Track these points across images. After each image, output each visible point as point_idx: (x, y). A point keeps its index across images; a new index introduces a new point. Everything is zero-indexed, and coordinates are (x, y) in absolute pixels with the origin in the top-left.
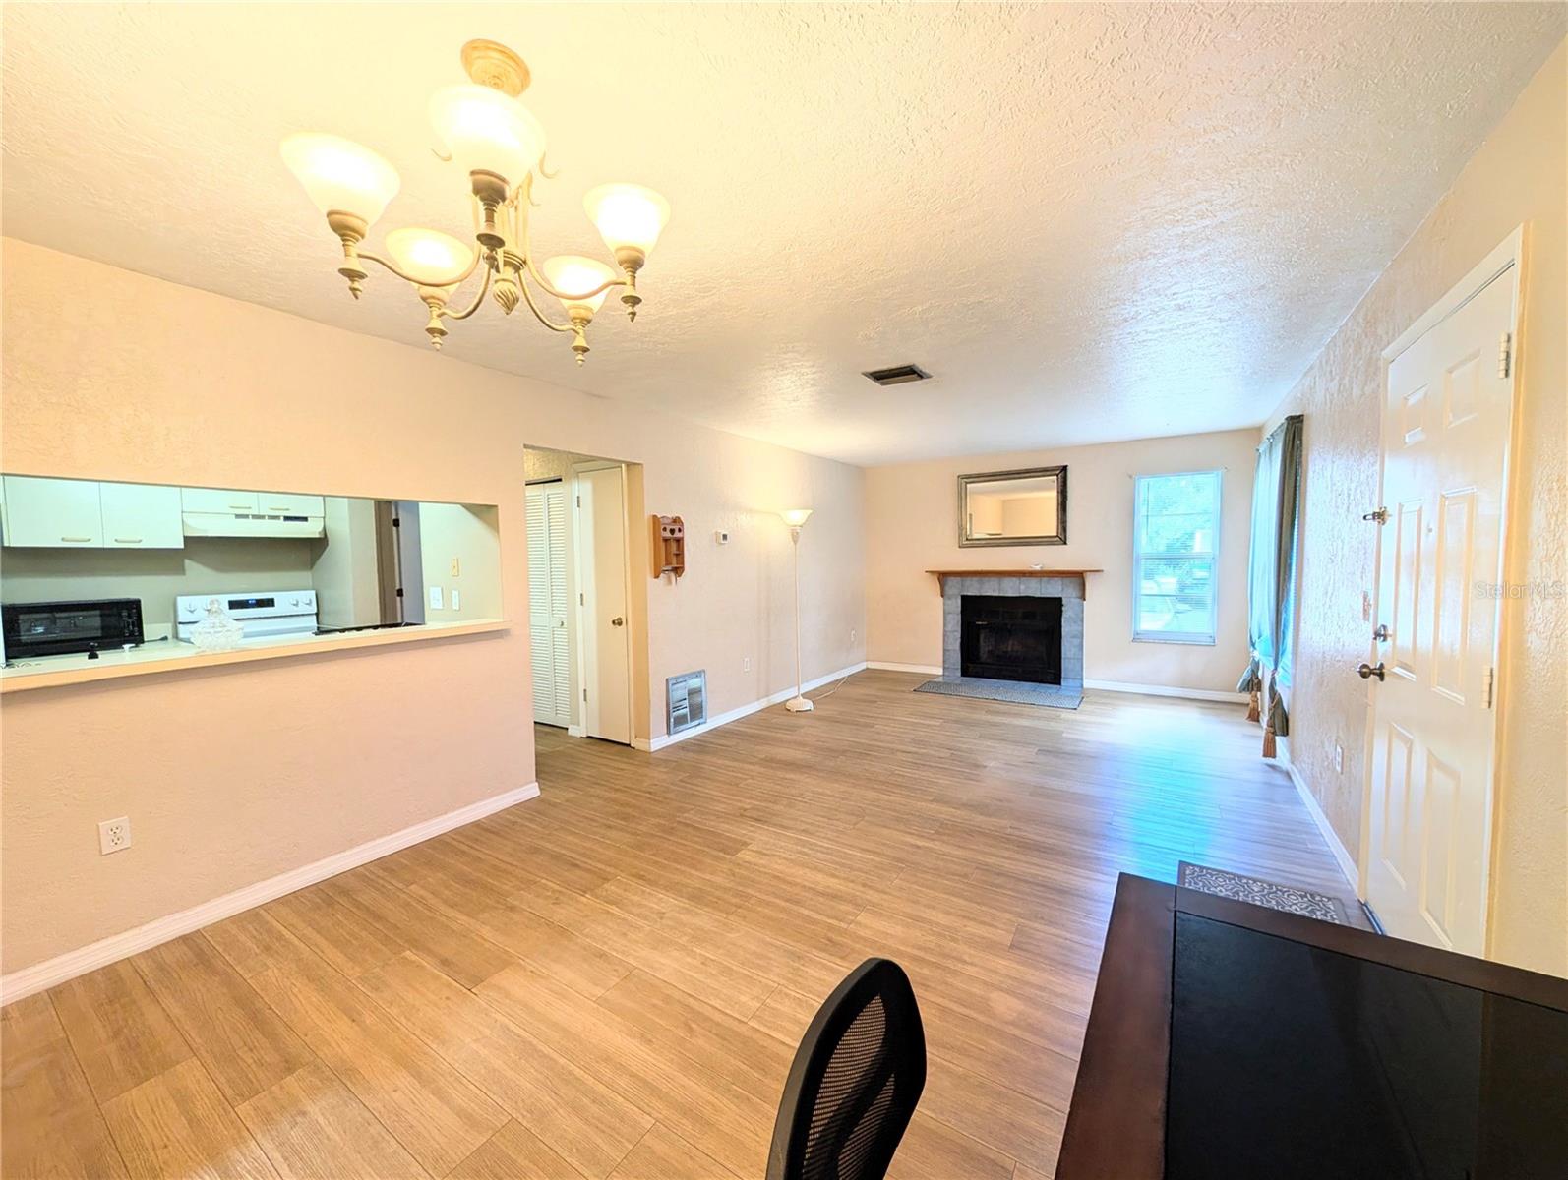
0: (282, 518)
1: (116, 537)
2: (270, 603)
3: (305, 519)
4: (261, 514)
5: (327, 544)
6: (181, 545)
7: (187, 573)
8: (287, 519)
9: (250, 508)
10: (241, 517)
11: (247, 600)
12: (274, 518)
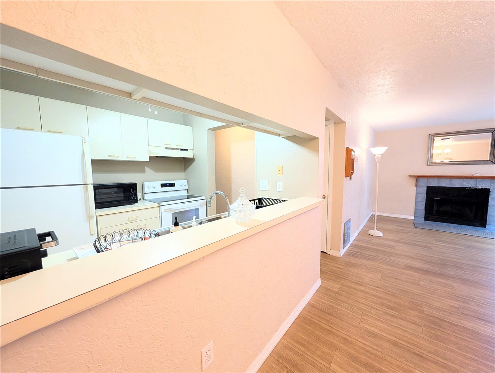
0: (180, 149)
1: (127, 156)
2: (173, 185)
3: (187, 150)
4: (174, 148)
5: (194, 161)
6: (148, 160)
7: (146, 172)
8: (182, 150)
9: (170, 145)
10: (167, 148)
11: (166, 184)
12: (177, 149)
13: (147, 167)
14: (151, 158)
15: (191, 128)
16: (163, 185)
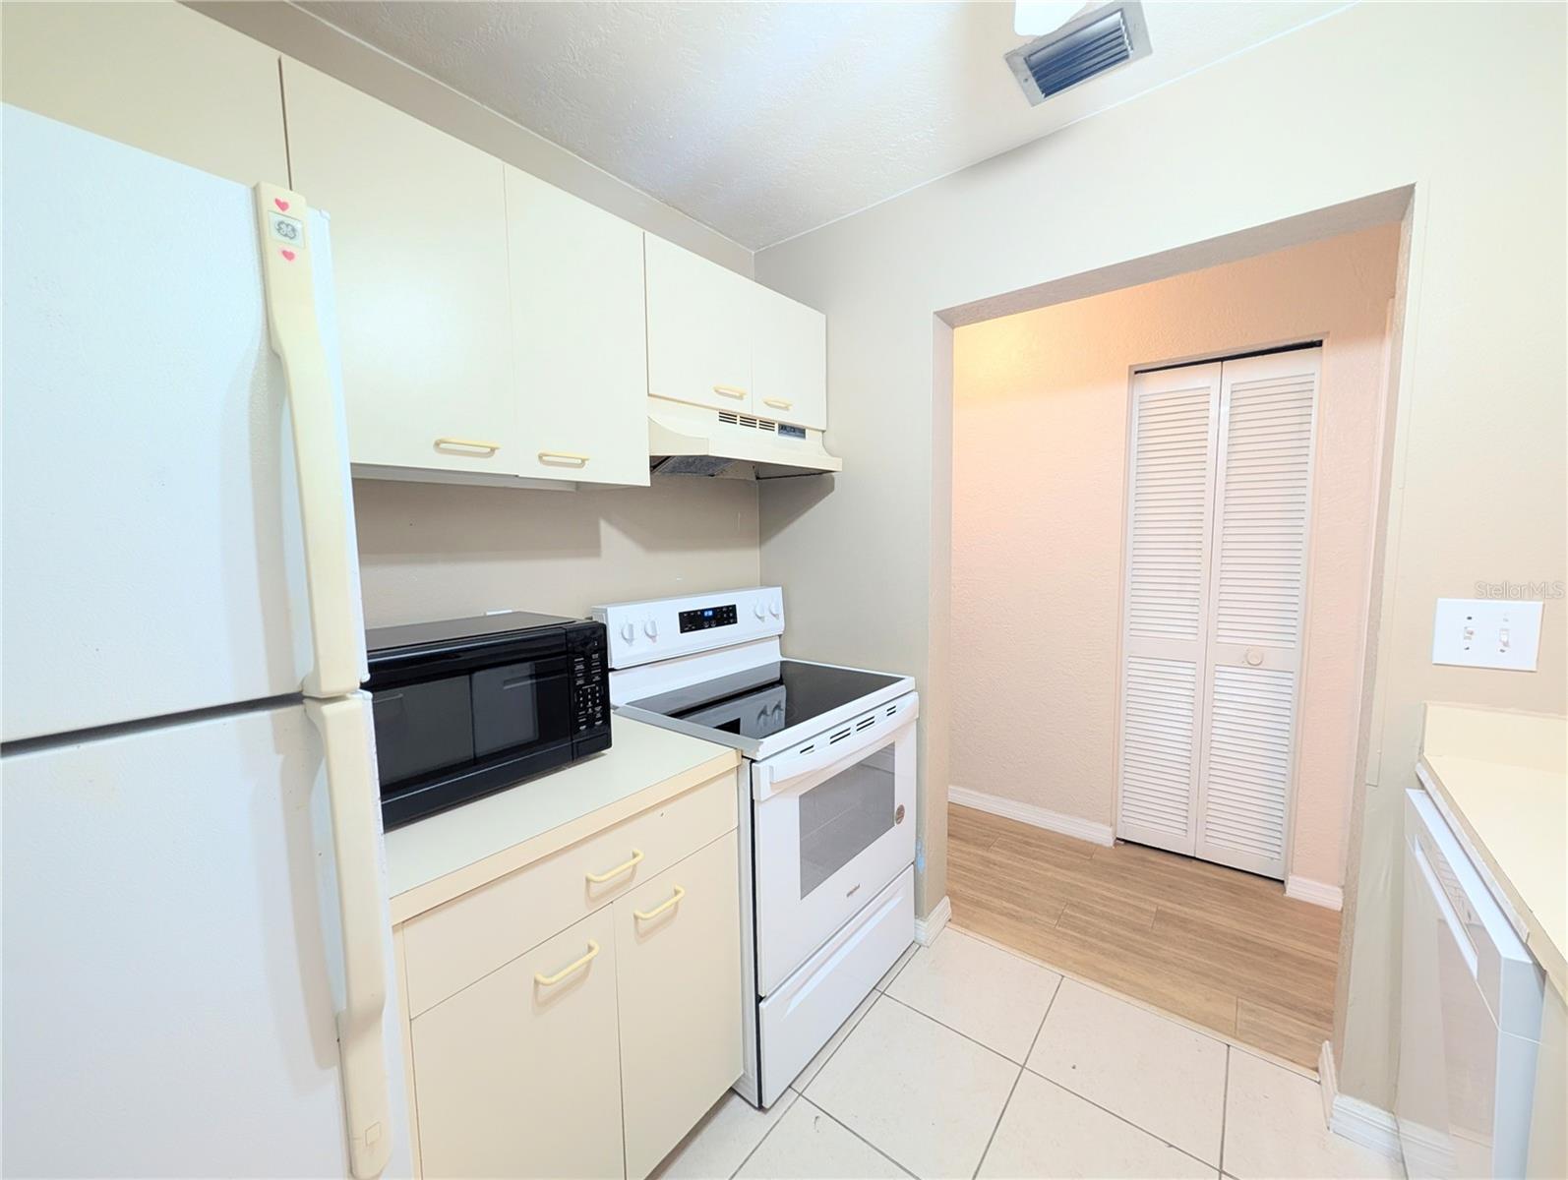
0: (777, 427)
2: (728, 615)
3: (801, 432)
4: (753, 415)
6: (643, 481)
7: (604, 550)
8: (783, 428)
9: (735, 400)
10: (727, 417)
11: (703, 611)
12: (767, 425)
13: (609, 521)
14: (657, 463)
15: (818, 318)
16: (692, 621)
